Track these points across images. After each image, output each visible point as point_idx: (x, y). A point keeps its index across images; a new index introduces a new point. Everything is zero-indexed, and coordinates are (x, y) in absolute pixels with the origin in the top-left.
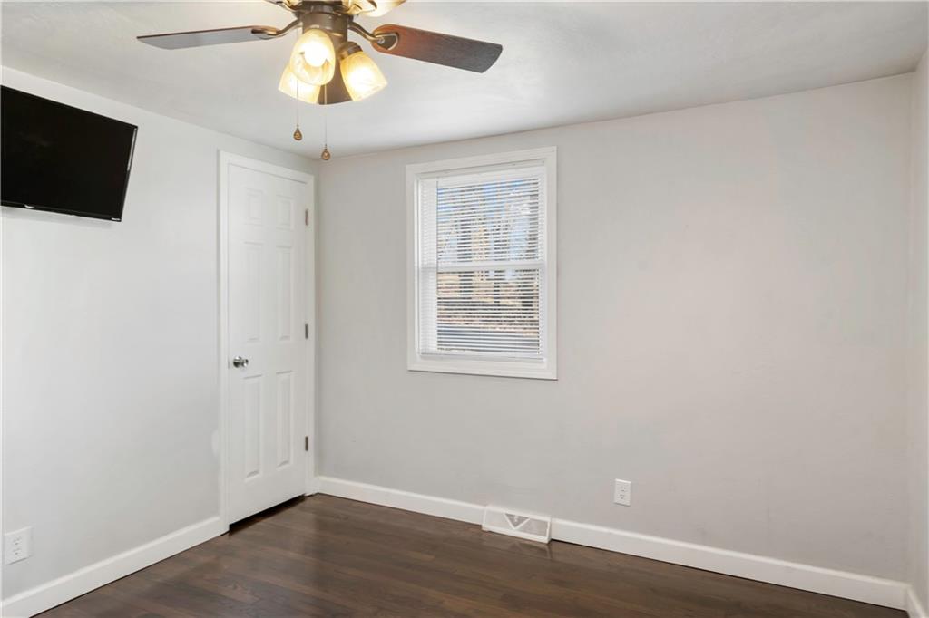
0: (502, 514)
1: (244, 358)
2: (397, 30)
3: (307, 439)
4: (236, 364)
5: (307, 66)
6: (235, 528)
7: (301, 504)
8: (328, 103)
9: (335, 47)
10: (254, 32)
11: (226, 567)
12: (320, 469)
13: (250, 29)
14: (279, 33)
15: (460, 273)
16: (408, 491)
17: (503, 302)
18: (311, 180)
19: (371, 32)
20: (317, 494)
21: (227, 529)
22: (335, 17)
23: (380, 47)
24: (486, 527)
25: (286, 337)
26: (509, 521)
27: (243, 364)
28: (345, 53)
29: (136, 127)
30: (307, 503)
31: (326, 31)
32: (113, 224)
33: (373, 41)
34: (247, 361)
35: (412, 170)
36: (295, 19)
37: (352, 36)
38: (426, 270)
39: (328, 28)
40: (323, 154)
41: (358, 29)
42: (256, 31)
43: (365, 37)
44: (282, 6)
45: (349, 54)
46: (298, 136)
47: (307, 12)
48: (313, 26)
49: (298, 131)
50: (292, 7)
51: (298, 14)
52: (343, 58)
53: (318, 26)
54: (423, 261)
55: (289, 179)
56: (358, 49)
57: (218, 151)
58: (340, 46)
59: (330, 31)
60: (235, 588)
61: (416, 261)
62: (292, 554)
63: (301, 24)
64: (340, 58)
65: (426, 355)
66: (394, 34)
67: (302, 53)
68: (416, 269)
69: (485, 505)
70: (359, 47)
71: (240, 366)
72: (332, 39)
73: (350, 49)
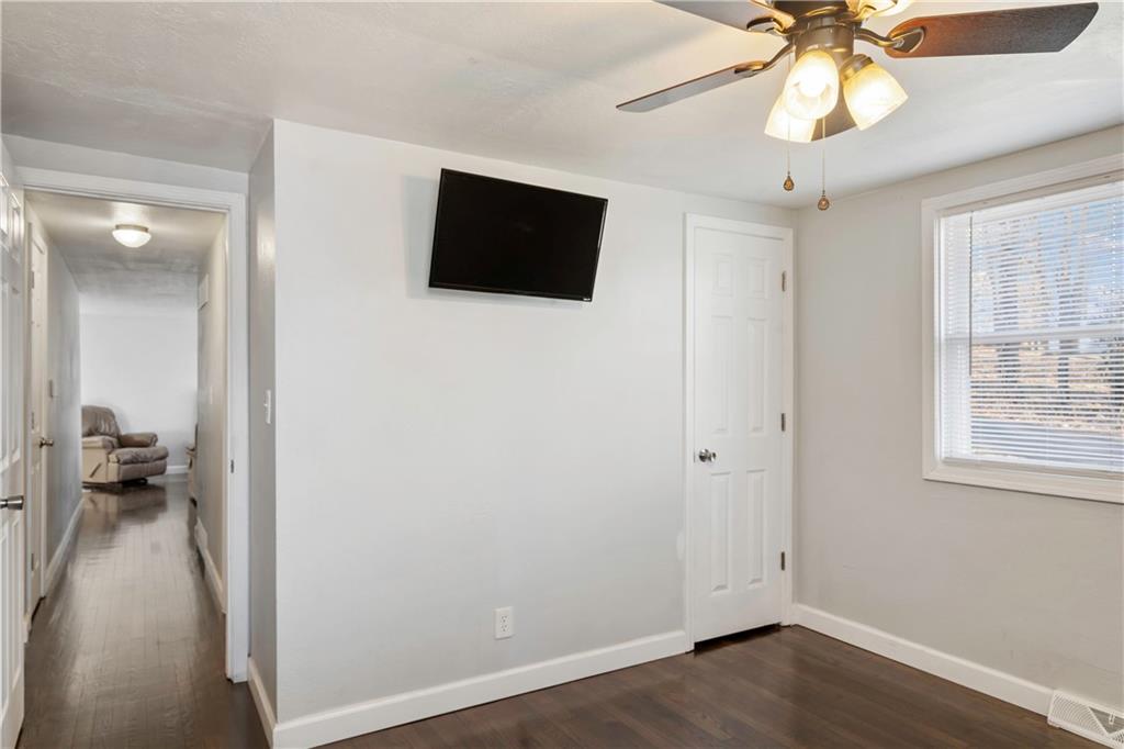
0: (1084, 707)
1: (711, 451)
2: (923, 24)
3: (783, 555)
4: (702, 458)
5: (802, 98)
6: (702, 647)
7: (776, 635)
8: (826, 136)
9: (837, 65)
10: (736, 72)
11: (693, 691)
12: (799, 595)
13: (733, 70)
14: (766, 66)
15: (998, 345)
16: (923, 644)
17: (1074, 387)
18: (789, 234)
19: (885, 36)
20: (796, 625)
21: (693, 648)
22: (837, 29)
23: (897, 52)
24: (1055, 720)
25: (756, 429)
26: (1098, 722)
27: (710, 459)
28: (850, 71)
29: (607, 200)
30: (785, 634)
31: (826, 50)
32: (584, 304)
33: (886, 47)
34: (714, 455)
35: (929, 205)
36: (786, 43)
37: (860, 46)
38: (951, 341)
39: (828, 45)
40: (820, 203)
41: (870, 36)
42: (740, 71)
43: (876, 43)
44: (773, 33)
45: (856, 70)
46: (789, 185)
47: (801, 32)
48: (811, 47)
49: (789, 179)
50: (785, 31)
51: (788, 39)
52: (847, 78)
53: (816, 46)
54: (947, 330)
55: (765, 237)
56: (867, 61)
57: (684, 215)
58: (843, 63)
59: (832, 48)
60: (704, 717)
61: (937, 329)
62: (766, 693)
63: (794, 48)
64: (844, 78)
65: (951, 462)
66: (919, 30)
67: (797, 85)
68: (937, 342)
69: (1054, 688)
70: (869, 58)
71: (707, 461)
72: (834, 56)
73: (857, 65)
